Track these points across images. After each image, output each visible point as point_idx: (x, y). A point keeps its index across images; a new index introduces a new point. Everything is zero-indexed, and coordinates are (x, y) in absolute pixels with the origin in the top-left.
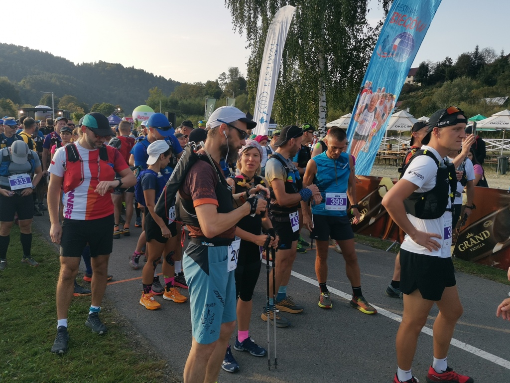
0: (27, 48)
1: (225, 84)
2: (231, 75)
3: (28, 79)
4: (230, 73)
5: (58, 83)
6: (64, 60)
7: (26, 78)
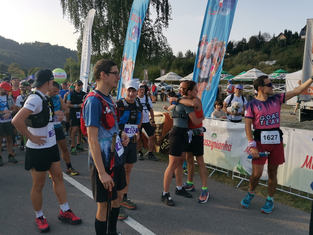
5: (8, 56)
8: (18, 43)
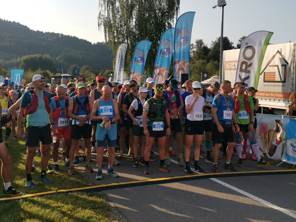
0: (62, 34)
1: (193, 52)
2: (198, 45)
3: (61, 56)
4: (196, 44)
5: (81, 57)
6: (85, 41)
7: (60, 55)
8: (91, 43)
